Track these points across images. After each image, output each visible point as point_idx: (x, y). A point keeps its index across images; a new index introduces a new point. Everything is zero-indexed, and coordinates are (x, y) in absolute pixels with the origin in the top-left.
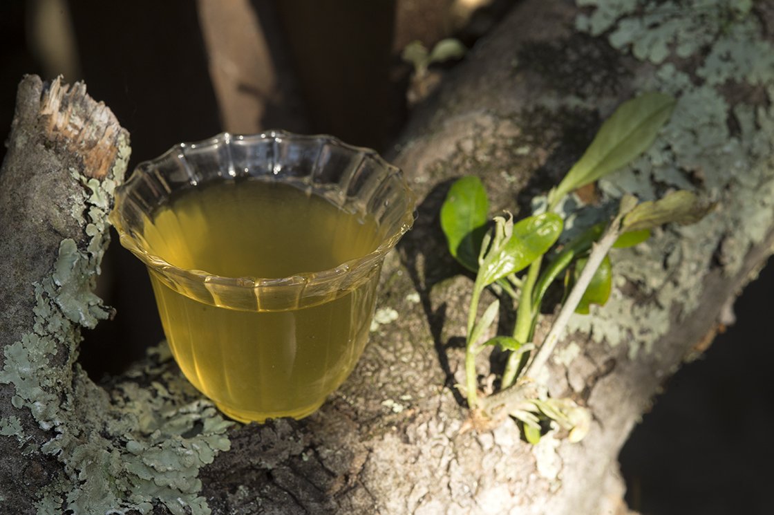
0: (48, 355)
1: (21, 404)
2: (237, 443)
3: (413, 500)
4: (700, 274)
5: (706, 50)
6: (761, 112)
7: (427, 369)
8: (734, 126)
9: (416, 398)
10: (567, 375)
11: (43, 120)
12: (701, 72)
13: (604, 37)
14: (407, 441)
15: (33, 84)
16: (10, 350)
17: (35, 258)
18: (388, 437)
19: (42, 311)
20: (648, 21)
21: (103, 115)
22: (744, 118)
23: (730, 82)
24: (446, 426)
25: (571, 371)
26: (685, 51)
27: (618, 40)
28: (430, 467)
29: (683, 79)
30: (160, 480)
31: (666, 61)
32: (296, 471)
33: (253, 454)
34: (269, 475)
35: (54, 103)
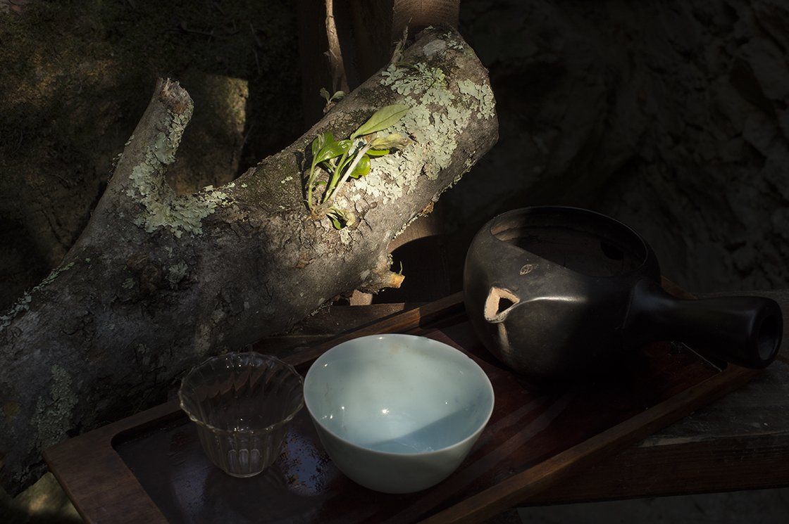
0: (150, 172)
1: (136, 186)
2: (217, 212)
3: (284, 241)
4: (416, 176)
5: (425, 92)
6: (444, 116)
7: (298, 196)
8: (432, 120)
9: (292, 206)
10: (355, 205)
11: (162, 92)
12: (421, 99)
13: (389, 86)
14: (285, 219)
15: (160, 81)
16: (136, 168)
17: (150, 138)
18: (277, 217)
19: (149, 156)
20: (405, 81)
21: (184, 93)
22: (437, 118)
23: (432, 104)
24: (302, 216)
25: (357, 204)
26: (416, 92)
27: (393, 88)
28: (293, 230)
29: (414, 101)
30: (185, 220)
31: (409, 95)
32: (240, 225)
33: (223, 217)
34: (229, 225)
35: (167, 87)
